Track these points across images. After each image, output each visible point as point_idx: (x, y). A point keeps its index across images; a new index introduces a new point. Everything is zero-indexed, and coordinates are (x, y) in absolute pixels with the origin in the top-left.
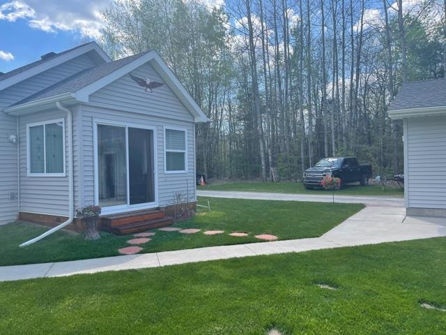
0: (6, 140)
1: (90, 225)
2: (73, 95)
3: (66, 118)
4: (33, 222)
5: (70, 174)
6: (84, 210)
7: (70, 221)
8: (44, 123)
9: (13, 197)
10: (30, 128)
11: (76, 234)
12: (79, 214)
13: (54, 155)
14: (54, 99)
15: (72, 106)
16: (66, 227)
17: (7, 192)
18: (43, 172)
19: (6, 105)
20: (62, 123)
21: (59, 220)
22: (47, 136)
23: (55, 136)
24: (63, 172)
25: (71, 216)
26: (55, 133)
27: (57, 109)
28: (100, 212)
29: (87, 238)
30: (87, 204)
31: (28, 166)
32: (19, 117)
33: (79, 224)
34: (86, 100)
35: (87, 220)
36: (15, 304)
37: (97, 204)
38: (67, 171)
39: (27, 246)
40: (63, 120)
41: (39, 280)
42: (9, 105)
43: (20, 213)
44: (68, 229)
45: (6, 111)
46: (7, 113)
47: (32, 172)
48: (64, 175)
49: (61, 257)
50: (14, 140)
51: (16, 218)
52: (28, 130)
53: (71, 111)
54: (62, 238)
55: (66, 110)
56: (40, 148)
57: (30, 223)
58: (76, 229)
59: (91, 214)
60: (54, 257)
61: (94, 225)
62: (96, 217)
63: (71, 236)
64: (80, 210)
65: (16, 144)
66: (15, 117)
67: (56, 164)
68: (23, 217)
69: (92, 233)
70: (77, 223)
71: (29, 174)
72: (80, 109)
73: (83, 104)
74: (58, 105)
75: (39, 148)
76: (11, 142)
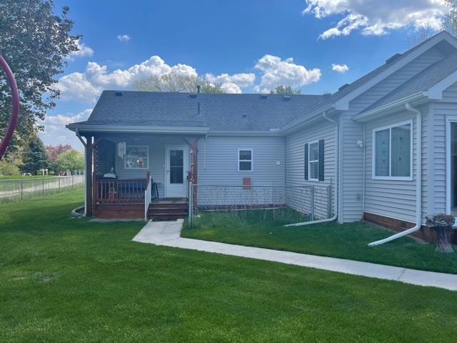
0: (354, 145)
1: (441, 235)
2: (425, 94)
3: (414, 119)
4: (377, 223)
5: (418, 178)
6: (435, 218)
7: (417, 228)
8: (390, 127)
9: (359, 198)
10: (376, 132)
11: (424, 243)
12: (429, 221)
13: (400, 159)
14: (404, 100)
15: (423, 106)
16: (413, 234)
17: (354, 193)
18: (388, 175)
19: (355, 114)
20: (409, 125)
21: (405, 225)
22: (393, 138)
23: (401, 139)
24: (409, 176)
25: (418, 223)
26: (402, 136)
27: (406, 110)
28: (454, 222)
29: (437, 249)
30: (438, 212)
31: (373, 169)
32: (365, 123)
33: (427, 233)
34: (439, 97)
35: (438, 229)
36: (375, 300)
37: (449, 212)
38: (414, 175)
39: (375, 246)
40: (411, 122)
41: (393, 282)
42: (357, 113)
43: (365, 213)
44: (414, 236)
45: (355, 118)
46: (355, 121)
47: (376, 175)
48: (410, 178)
49: (412, 264)
50: (361, 145)
51: (361, 217)
52: (374, 134)
53: (421, 111)
54: (409, 244)
55: (415, 110)
56: (386, 152)
57: (374, 224)
58: (425, 238)
59: (444, 223)
60: (404, 262)
61: (446, 236)
62: (449, 228)
63: (419, 244)
64: (431, 218)
65: (362, 148)
66: (362, 123)
67: (402, 168)
68: (368, 218)
69: (444, 245)
70: (425, 231)
71: (374, 177)
72: (432, 108)
73: (435, 102)
74: (407, 106)
75: (384, 152)
76: (359, 147)
